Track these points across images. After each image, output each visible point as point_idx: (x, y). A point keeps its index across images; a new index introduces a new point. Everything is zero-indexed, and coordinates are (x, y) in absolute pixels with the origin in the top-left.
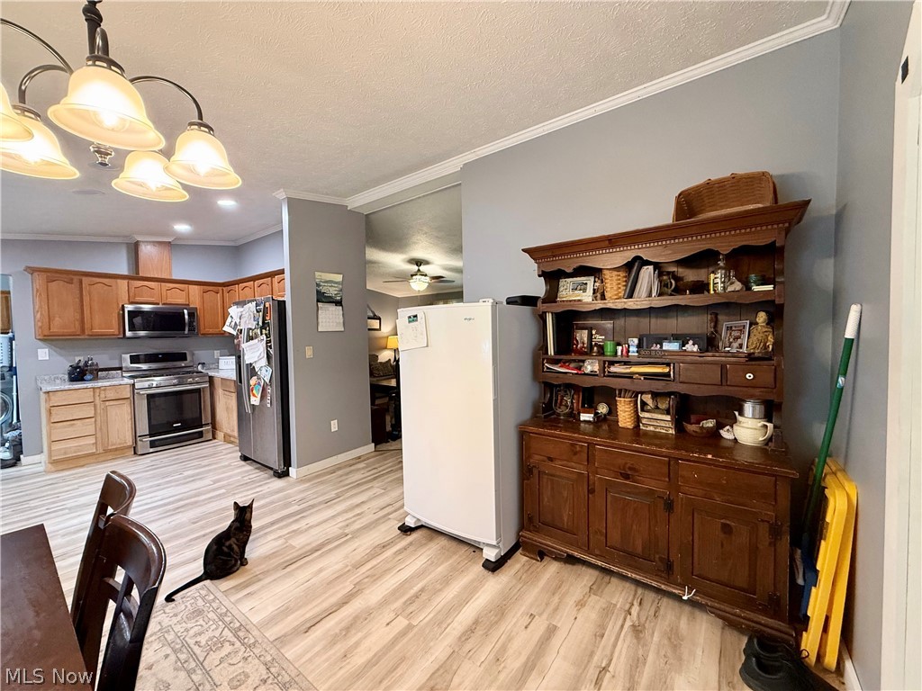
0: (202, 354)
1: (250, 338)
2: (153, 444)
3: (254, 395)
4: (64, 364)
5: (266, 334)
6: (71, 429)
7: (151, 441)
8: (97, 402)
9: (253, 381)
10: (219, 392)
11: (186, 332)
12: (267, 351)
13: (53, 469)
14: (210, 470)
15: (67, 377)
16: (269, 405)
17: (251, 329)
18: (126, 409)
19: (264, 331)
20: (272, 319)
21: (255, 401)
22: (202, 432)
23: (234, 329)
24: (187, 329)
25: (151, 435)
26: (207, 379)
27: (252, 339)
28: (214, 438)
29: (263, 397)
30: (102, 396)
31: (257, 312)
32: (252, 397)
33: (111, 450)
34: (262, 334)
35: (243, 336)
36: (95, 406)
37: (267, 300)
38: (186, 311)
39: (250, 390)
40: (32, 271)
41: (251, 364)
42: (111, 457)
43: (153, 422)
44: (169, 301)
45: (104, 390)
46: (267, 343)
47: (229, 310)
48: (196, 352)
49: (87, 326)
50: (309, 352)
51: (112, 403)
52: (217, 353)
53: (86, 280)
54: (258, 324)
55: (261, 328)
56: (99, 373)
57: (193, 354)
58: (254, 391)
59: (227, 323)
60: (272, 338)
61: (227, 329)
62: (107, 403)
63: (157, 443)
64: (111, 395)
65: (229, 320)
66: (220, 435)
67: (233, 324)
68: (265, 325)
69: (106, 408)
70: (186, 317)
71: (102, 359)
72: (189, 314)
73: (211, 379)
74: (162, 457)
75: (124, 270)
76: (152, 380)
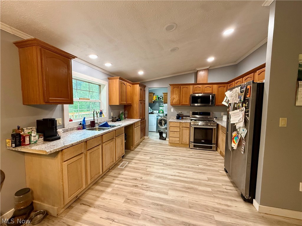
0: (216, 114)
1: (235, 109)
2: (195, 146)
3: (234, 142)
4: (176, 113)
5: (245, 107)
6: (173, 134)
7: (194, 145)
8: (181, 127)
9: (234, 134)
10: (220, 132)
11: (210, 104)
12: (245, 117)
13: (170, 145)
14: (209, 170)
15: (176, 118)
16: (243, 153)
17: (236, 103)
18: (188, 131)
19: (244, 105)
20: (251, 96)
21: (234, 145)
22: (212, 146)
23: (227, 103)
24: (210, 103)
25: (194, 142)
26: (216, 125)
27: (236, 109)
28: (217, 150)
29: (239, 145)
30: (182, 125)
31: (241, 92)
32: (232, 143)
33: (183, 144)
34: (242, 106)
35: (231, 107)
36: (180, 128)
37: (249, 84)
38: (211, 96)
39: (232, 139)
40: (171, 85)
41: (234, 124)
42: (183, 146)
43: (195, 138)
44: (206, 92)
45: (182, 123)
46: (245, 112)
47: (226, 93)
48: (214, 112)
49: (181, 102)
50: (283, 122)
51: (184, 128)
52: (222, 113)
53: (182, 87)
54: (241, 100)
55: (243, 103)
56: (184, 117)
57: (213, 113)
58: (234, 140)
59: (224, 100)
60: (250, 109)
61: (224, 103)
62: (183, 128)
63: (196, 146)
64: (184, 125)
65: (225, 98)
66: (219, 150)
67: (227, 100)
68: (245, 101)
69: (182, 130)
70: (211, 98)
71: (185, 113)
72: (212, 96)
73: (218, 125)
74: (196, 152)
75: (193, 82)
76: (199, 122)
